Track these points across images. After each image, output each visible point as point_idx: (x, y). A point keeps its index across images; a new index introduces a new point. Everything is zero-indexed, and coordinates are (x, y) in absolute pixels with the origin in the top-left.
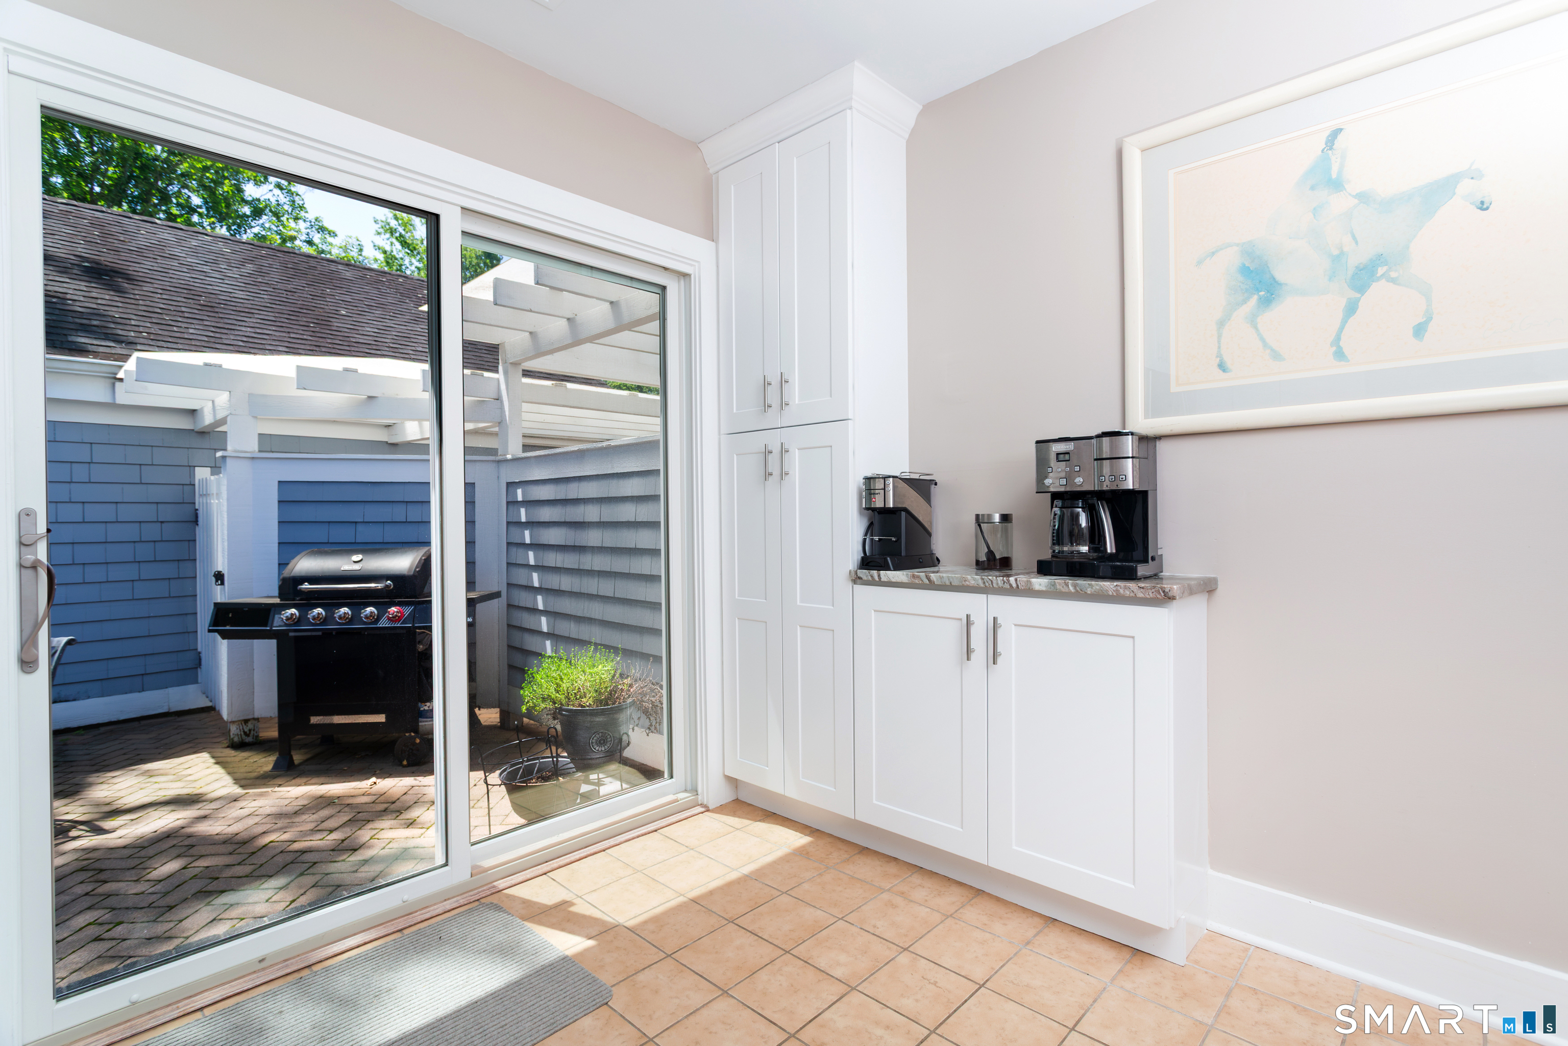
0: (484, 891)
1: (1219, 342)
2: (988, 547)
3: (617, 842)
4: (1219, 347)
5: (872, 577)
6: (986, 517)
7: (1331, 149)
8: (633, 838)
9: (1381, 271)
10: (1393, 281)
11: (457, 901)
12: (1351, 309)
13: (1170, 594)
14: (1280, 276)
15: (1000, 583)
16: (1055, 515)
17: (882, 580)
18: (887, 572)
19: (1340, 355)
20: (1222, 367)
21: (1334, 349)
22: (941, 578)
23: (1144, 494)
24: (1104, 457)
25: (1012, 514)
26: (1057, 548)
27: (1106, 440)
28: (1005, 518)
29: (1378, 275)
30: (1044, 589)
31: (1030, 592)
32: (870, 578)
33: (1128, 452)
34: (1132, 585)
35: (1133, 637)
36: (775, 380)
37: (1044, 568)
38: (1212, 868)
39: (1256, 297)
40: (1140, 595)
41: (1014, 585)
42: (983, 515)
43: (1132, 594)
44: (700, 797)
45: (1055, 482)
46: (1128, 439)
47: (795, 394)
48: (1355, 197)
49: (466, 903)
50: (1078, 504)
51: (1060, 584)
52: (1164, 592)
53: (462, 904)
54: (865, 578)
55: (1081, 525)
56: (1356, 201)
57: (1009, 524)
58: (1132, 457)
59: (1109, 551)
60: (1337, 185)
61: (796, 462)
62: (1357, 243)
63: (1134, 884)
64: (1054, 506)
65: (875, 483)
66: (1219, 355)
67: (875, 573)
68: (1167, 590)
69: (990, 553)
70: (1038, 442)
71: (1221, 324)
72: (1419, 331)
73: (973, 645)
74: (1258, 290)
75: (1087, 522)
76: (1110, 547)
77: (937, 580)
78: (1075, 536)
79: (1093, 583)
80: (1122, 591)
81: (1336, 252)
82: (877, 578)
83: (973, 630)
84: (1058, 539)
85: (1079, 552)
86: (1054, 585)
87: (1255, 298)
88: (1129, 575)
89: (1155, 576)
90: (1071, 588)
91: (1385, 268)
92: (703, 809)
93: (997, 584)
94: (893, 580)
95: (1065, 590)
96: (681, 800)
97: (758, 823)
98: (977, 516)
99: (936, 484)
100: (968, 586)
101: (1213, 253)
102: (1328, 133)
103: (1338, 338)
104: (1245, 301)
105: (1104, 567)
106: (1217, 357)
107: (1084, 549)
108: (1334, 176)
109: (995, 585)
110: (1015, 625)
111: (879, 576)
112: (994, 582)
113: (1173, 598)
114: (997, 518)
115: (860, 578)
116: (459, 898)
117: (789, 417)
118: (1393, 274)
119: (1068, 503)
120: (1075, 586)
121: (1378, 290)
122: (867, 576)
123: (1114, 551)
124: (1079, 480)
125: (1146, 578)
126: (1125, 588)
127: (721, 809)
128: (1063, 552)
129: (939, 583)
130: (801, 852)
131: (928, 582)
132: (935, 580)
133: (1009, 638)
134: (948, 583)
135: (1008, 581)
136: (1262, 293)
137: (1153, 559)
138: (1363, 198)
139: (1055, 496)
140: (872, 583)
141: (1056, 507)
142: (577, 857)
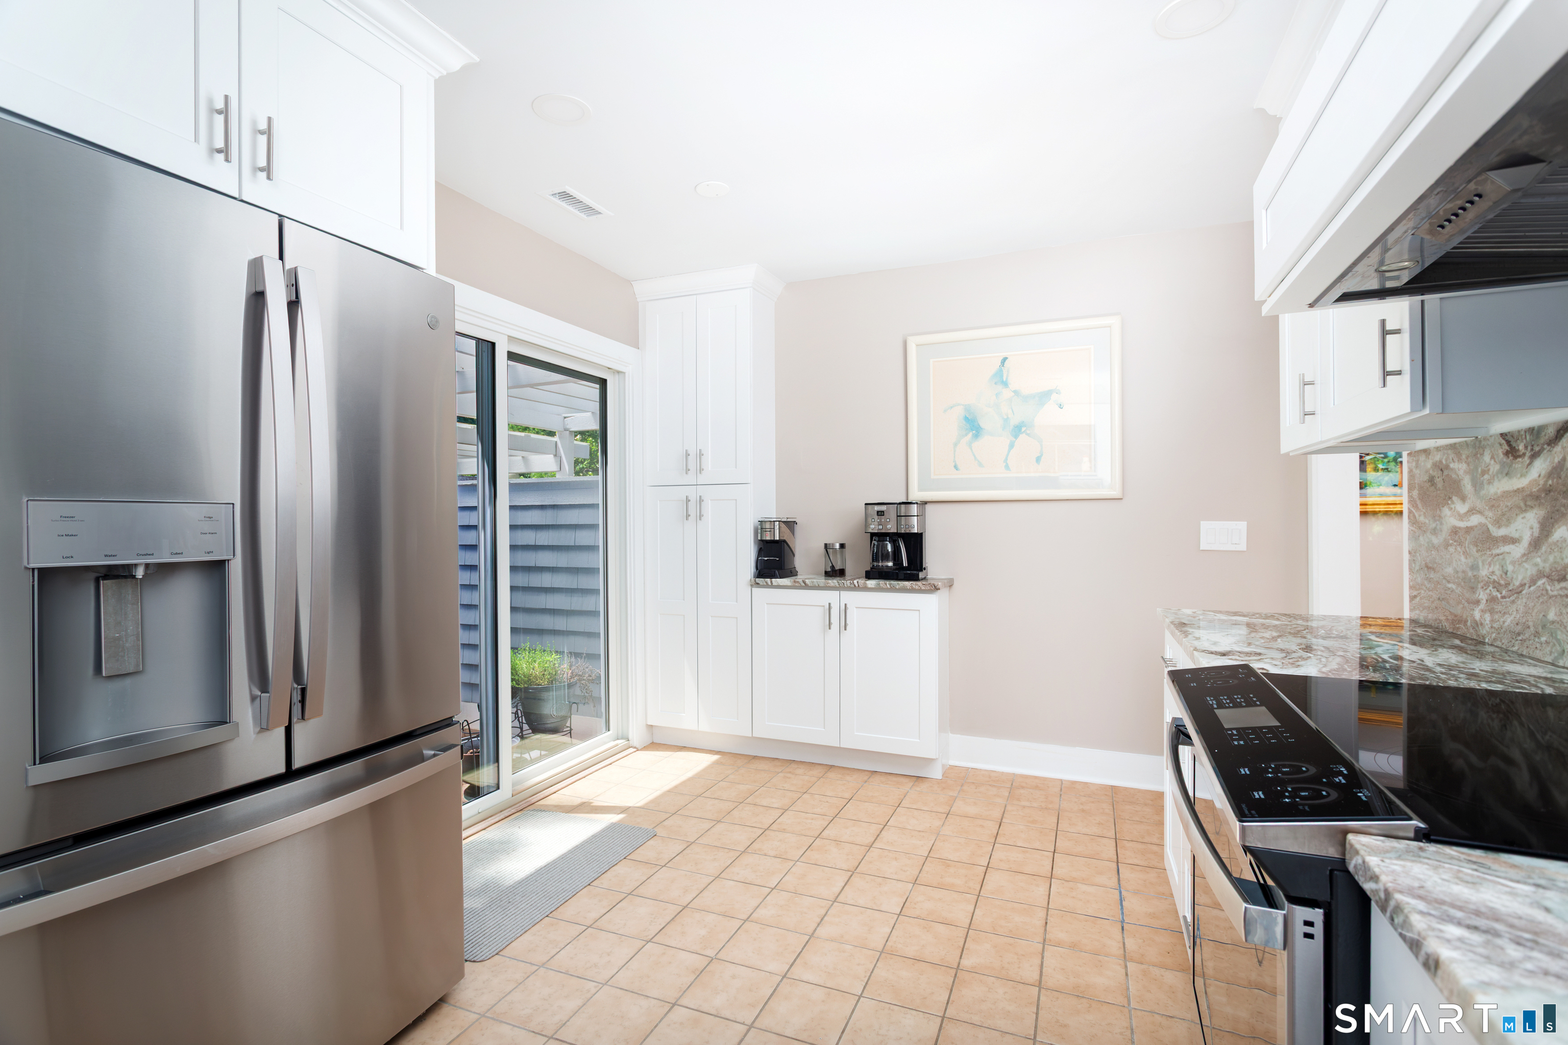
0: (523, 804)
1: (954, 454)
2: (832, 564)
3: (591, 772)
4: (954, 457)
5: (766, 583)
6: (831, 545)
7: (1003, 366)
8: (599, 769)
9: (1023, 429)
10: (1028, 435)
11: (510, 811)
12: (1012, 446)
13: (938, 587)
14: (982, 425)
15: (849, 585)
16: (874, 545)
17: (773, 584)
18: (777, 579)
19: (1007, 467)
20: (956, 467)
21: (1005, 464)
22: (813, 582)
23: (921, 534)
24: (902, 515)
25: (845, 544)
26: (875, 564)
27: (903, 506)
28: (842, 546)
29: (1022, 431)
30: (873, 587)
31: (866, 589)
32: (765, 584)
33: (915, 514)
34: (919, 583)
35: (919, 610)
36: (692, 453)
37: (869, 575)
38: (951, 733)
39: (971, 433)
40: (923, 588)
41: (857, 585)
42: (830, 544)
43: (919, 588)
44: (631, 742)
45: (874, 528)
46: (915, 506)
47: (709, 463)
48: (1013, 392)
49: (516, 811)
50: (887, 539)
51: (882, 584)
52: (934, 586)
53: (514, 812)
54: (761, 583)
55: (888, 550)
56: (1013, 394)
57: (844, 549)
58: (917, 516)
59: (904, 565)
60: (1005, 384)
61: (709, 508)
62: (1014, 414)
63: (919, 739)
64: (873, 540)
65: (765, 524)
66: (954, 461)
67: (768, 580)
68: (936, 585)
69: (833, 567)
70: (866, 504)
71: (955, 445)
72: (1038, 460)
73: (832, 621)
74: (972, 430)
75: (891, 549)
76: (905, 564)
77: (810, 584)
78: (885, 557)
79: (900, 582)
80: (914, 586)
81: (1005, 417)
82: (770, 584)
83: (832, 611)
84: (875, 558)
85: (887, 566)
86: (879, 584)
87: (970, 435)
88: (916, 579)
89: (925, 579)
90: (888, 586)
91: (1025, 428)
92: (635, 750)
93: (847, 585)
94: (781, 584)
95: (885, 587)
96: (620, 744)
97: (677, 753)
98: (826, 545)
99: (796, 524)
100: (829, 587)
101: (952, 407)
102: (1002, 358)
103: (1006, 459)
104: (966, 435)
105: (901, 575)
106: (954, 462)
107: (890, 564)
108: (1004, 380)
109: (845, 586)
110: (856, 608)
111: (771, 582)
112: (845, 584)
113: (939, 589)
114: (837, 546)
115: (758, 584)
116: (510, 809)
117: (702, 479)
118: (1028, 432)
119: (882, 538)
120: (890, 585)
121: (1022, 437)
122: (763, 582)
123: (907, 565)
124: (889, 526)
125: (922, 579)
126: (916, 584)
127: (645, 748)
128: (879, 566)
129: (811, 585)
130: (716, 763)
131: (804, 585)
132: (809, 584)
133: (853, 614)
134: (817, 585)
135: (853, 583)
136: (974, 432)
137: (925, 569)
138: (1016, 392)
139: (873, 535)
140: (767, 586)
141: (875, 540)
142: (571, 782)
